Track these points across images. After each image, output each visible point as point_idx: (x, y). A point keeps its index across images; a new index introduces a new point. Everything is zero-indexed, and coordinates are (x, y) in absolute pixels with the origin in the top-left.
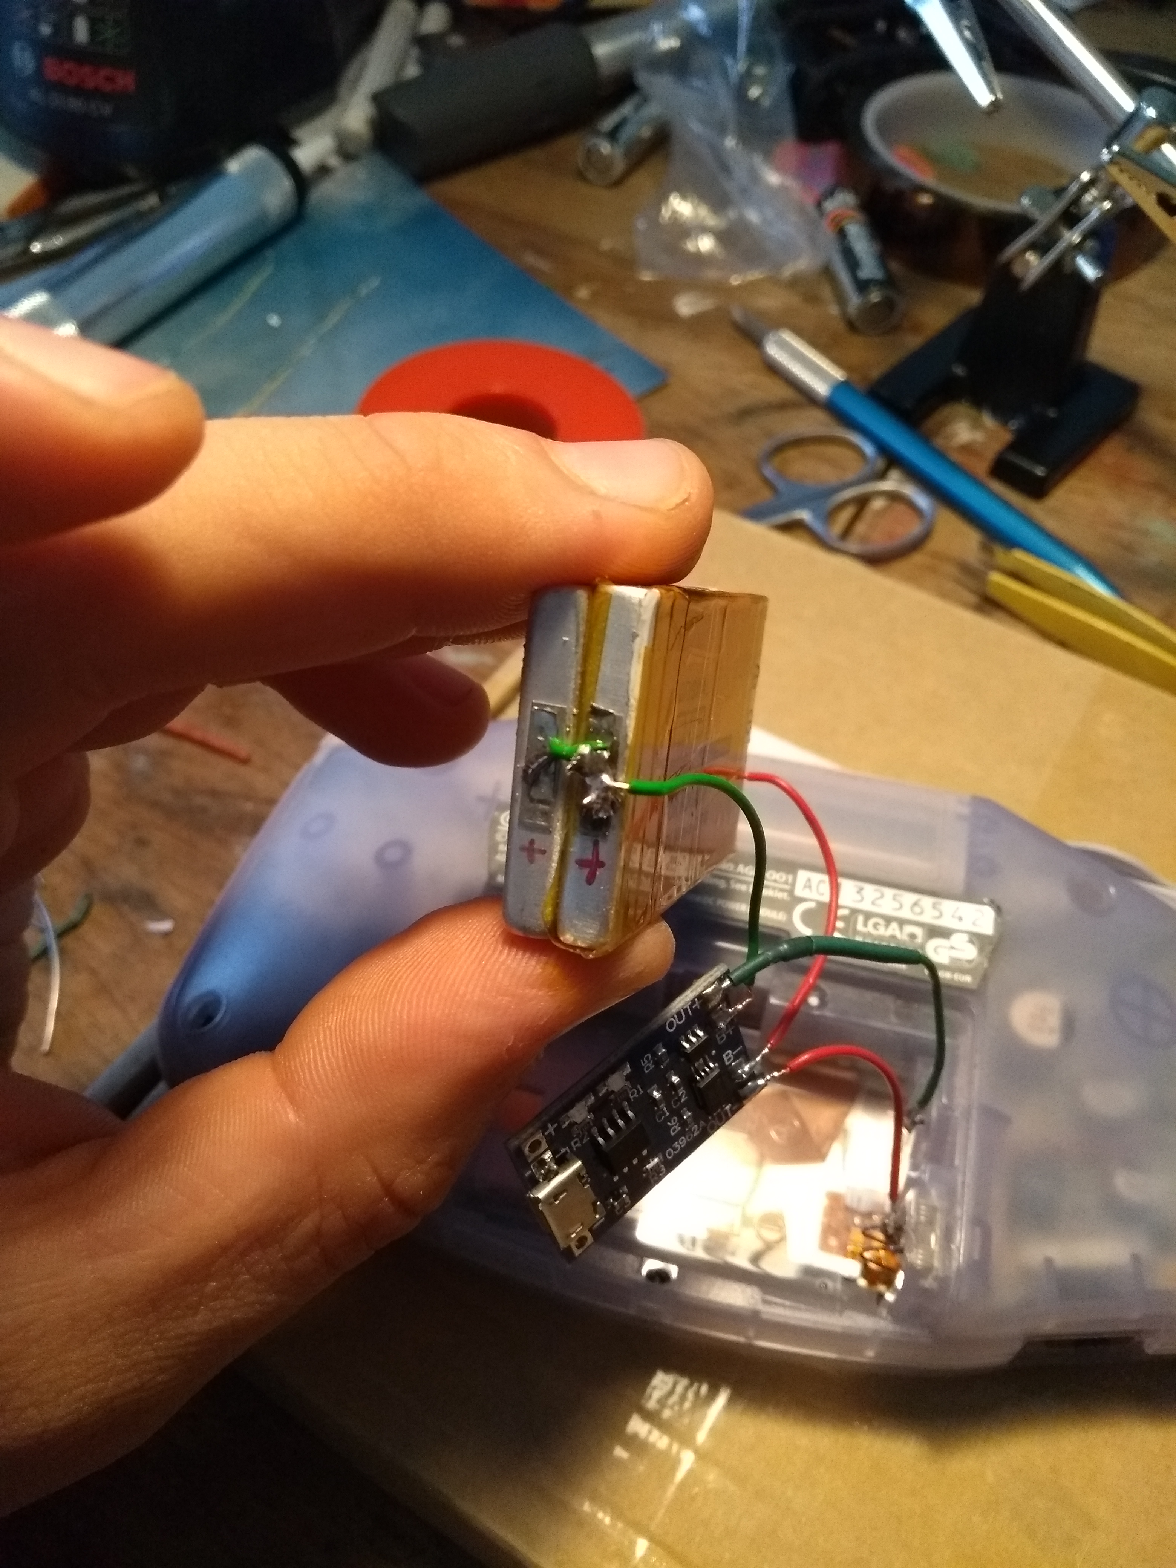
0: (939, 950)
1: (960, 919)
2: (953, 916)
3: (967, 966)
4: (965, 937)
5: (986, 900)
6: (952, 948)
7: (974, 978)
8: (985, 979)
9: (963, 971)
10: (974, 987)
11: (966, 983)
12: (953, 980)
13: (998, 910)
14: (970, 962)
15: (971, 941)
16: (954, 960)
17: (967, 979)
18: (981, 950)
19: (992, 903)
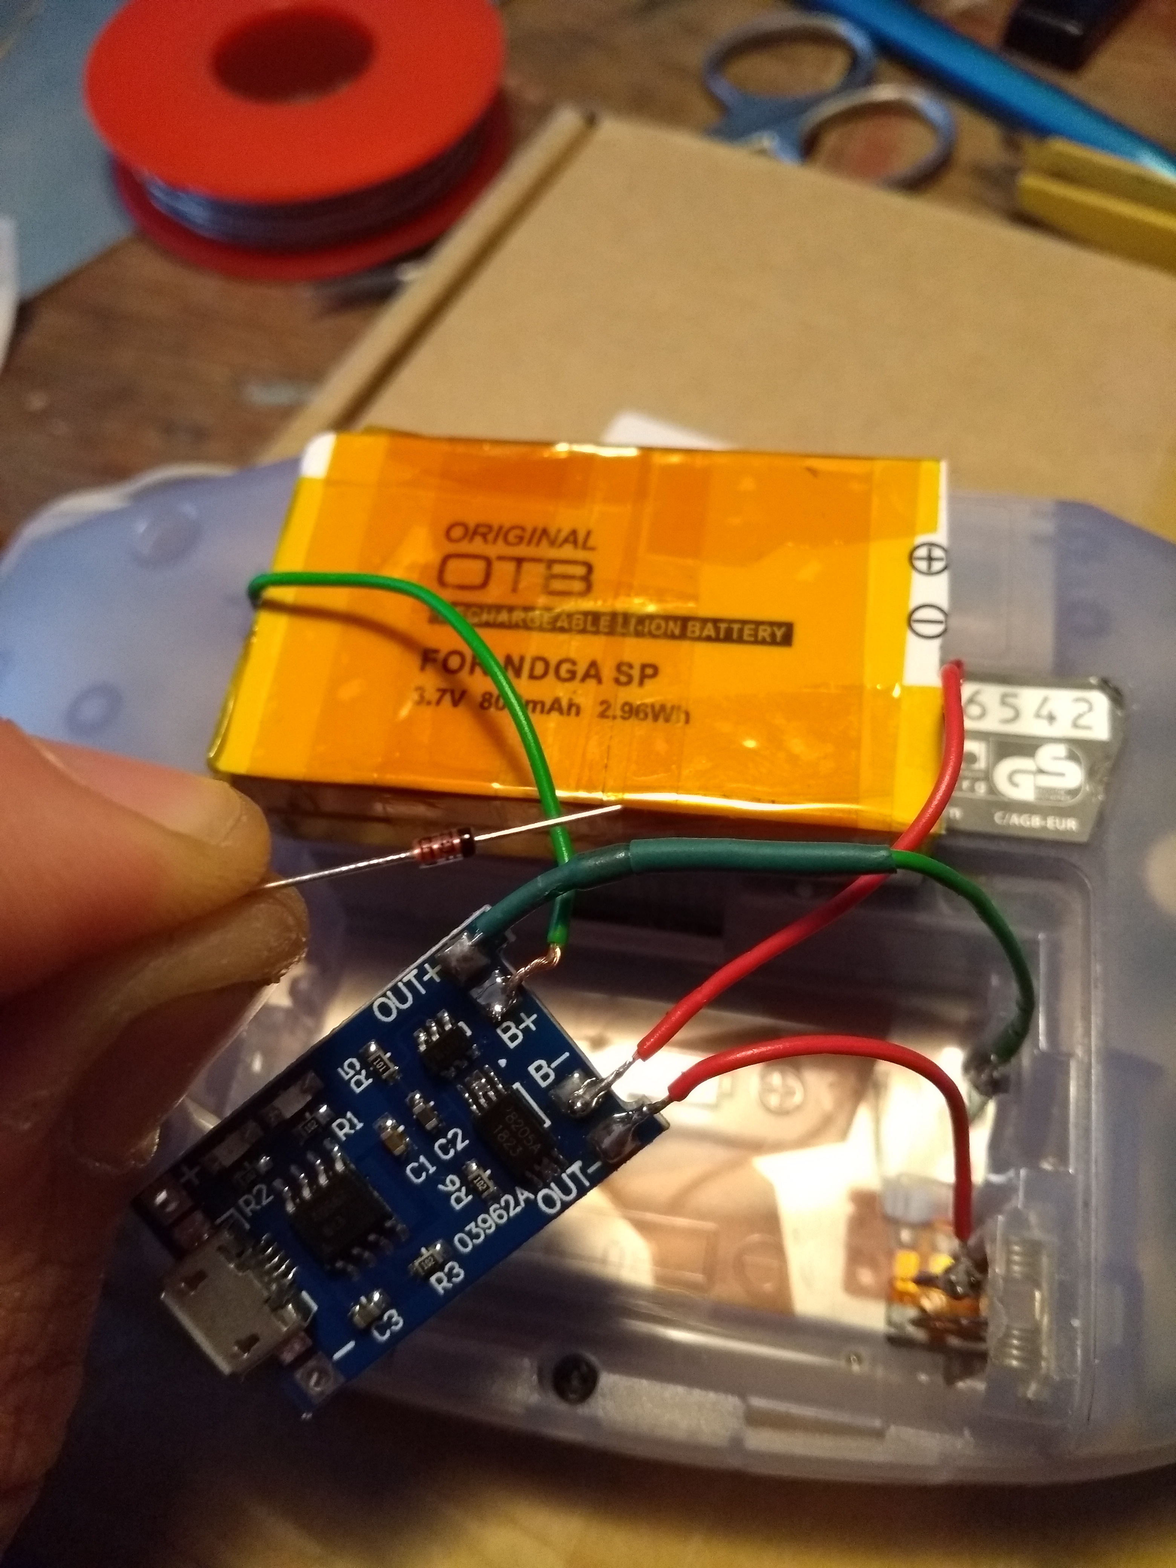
0: (1018, 778)
1: (1051, 718)
2: (1038, 715)
3: (1070, 801)
4: (1061, 750)
5: (1093, 681)
6: (1041, 771)
7: (1082, 824)
8: (1101, 821)
9: (1062, 812)
10: (1084, 839)
11: (1070, 832)
12: (1044, 829)
13: (1117, 697)
14: (1073, 793)
15: (1072, 757)
16: (1044, 792)
17: (1071, 824)
18: (1091, 774)
19: (1105, 685)
